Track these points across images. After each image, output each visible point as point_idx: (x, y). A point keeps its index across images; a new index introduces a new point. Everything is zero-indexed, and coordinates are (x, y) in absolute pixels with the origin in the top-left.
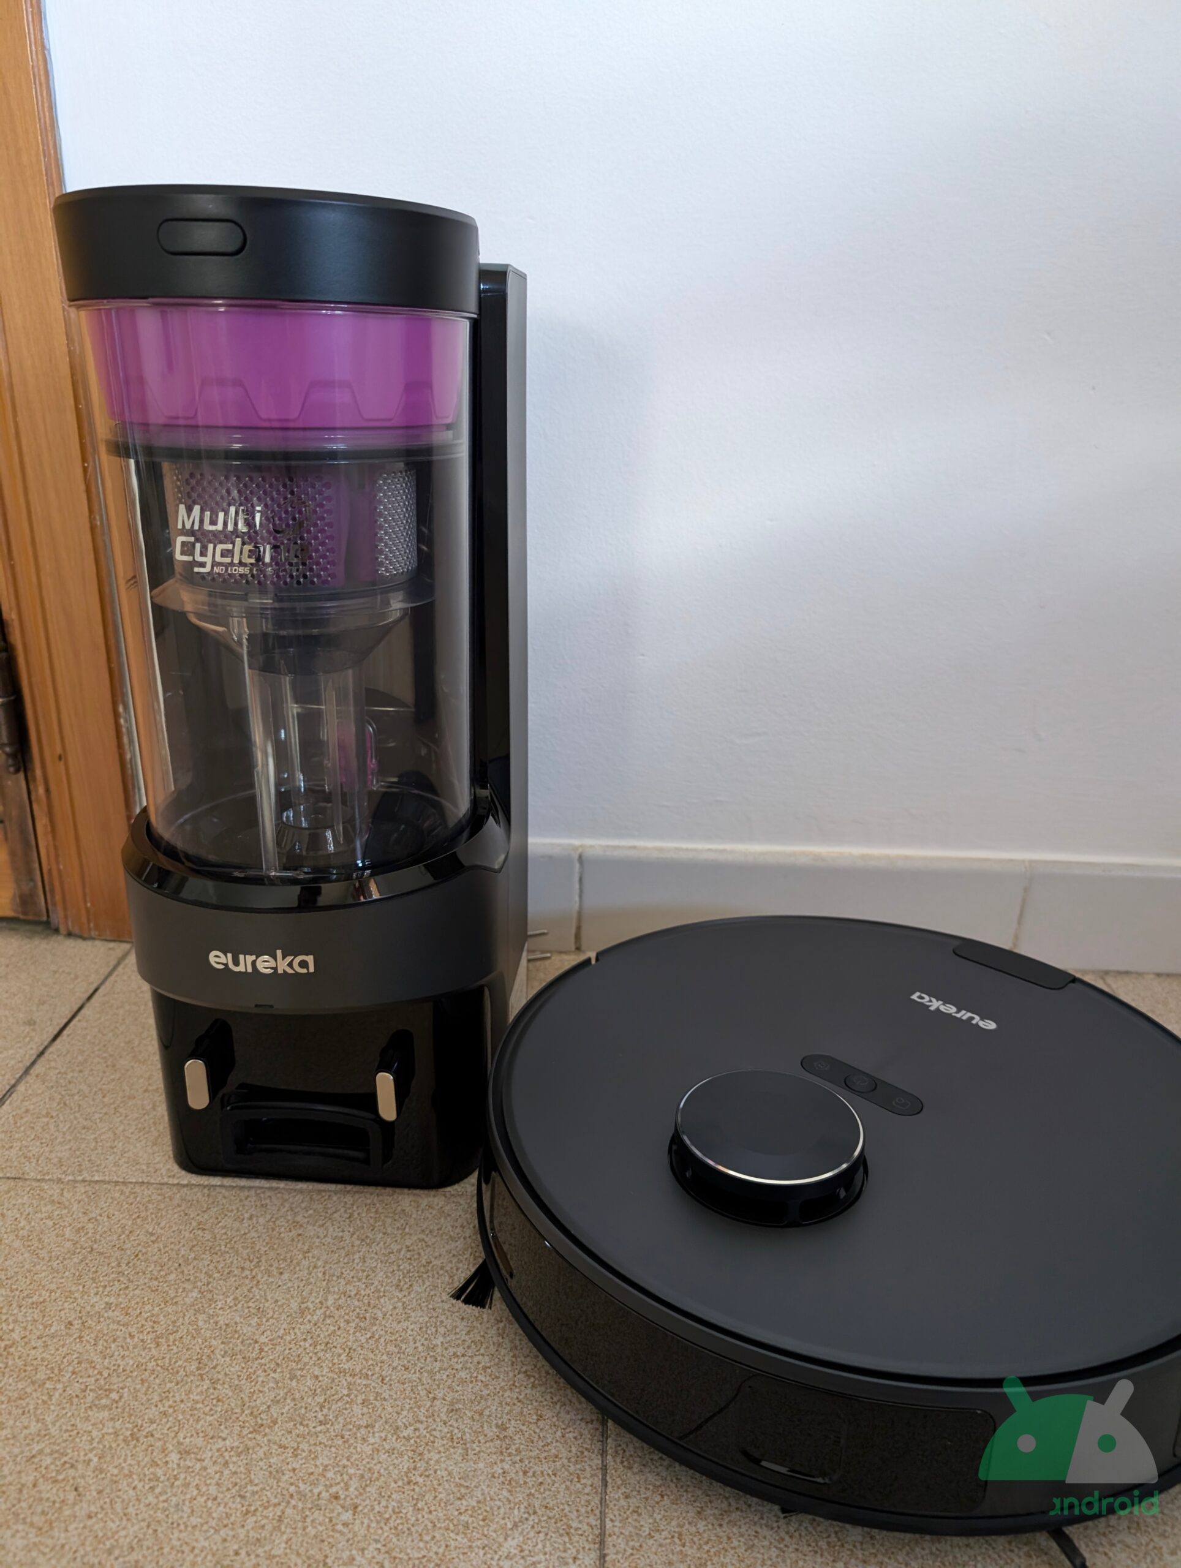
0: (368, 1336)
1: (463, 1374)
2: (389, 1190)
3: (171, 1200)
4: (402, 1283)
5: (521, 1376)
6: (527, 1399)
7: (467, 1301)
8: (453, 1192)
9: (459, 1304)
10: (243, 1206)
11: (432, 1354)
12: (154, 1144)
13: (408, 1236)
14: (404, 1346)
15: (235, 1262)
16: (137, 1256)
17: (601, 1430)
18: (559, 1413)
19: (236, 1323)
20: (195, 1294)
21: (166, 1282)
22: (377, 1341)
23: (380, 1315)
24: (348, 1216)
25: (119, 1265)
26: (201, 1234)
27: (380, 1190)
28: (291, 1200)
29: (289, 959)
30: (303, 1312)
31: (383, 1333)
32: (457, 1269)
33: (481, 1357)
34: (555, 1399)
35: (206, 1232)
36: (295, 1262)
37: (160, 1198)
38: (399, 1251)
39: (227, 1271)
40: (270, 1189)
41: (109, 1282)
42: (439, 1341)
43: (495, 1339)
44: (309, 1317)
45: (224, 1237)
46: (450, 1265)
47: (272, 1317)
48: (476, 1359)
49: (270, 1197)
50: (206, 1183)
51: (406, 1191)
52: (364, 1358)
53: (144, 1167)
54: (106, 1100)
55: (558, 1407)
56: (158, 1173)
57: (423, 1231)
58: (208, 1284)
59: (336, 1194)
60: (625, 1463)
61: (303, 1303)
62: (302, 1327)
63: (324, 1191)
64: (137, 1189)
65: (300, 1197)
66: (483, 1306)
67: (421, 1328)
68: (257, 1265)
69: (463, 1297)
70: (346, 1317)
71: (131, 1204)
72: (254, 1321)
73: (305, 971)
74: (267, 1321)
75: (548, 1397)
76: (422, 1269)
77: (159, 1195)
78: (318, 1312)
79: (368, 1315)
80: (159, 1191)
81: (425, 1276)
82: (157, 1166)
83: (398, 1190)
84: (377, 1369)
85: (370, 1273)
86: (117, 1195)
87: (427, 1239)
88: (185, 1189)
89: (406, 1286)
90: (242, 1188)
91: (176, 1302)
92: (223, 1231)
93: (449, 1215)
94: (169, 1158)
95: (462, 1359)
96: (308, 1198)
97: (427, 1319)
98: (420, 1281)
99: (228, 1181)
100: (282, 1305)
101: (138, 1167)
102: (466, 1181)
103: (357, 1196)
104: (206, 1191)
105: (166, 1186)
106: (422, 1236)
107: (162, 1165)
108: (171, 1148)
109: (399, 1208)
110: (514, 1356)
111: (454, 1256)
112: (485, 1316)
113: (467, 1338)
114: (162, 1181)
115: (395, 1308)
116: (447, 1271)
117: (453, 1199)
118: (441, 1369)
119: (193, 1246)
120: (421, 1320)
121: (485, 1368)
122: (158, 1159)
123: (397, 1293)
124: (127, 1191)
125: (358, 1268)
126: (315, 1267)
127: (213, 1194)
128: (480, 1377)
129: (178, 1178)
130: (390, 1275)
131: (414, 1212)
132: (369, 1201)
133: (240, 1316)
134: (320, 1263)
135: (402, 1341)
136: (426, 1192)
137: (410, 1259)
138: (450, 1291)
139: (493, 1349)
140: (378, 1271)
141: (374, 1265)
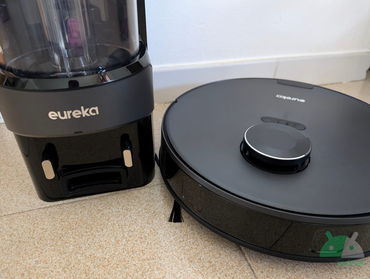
0: (146, 244)
1: (187, 248)
2: (127, 190)
3: (45, 214)
4: (149, 222)
5: (206, 242)
6: (213, 249)
7: (175, 221)
8: (150, 186)
9: (172, 223)
11: (172, 244)
12: (29, 194)
13: (142, 205)
14: (161, 244)
15: (82, 230)
16: (40, 239)
17: (241, 252)
18: (225, 251)
19: (93, 254)
20: (72, 247)
21: (57, 246)
22: (150, 244)
23: (147, 235)
25: (34, 244)
26: (64, 224)
27: (124, 191)
28: (93, 202)
29: (87, 110)
30: (118, 242)
31: (151, 241)
32: (166, 211)
33: (190, 240)
34: (222, 247)
35: (66, 222)
37: (40, 214)
38: (142, 210)
40: (83, 200)
41: (33, 252)
42: (172, 238)
43: (191, 232)
44: (121, 243)
45: (74, 222)
46: (162, 211)
47: (107, 247)
48: (188, 241)
49: (84, 203)
50: (57, 204)
51: (133, 189)
52: (149, 252)
55: (224, 249)
57: (147, 201)
58: (75, 242)
59: (109, 196)
60: (255, 261)
61: (116, 239)
62: (120, 248)
63: (104, 196)
64: (29, 213)
65: (96, 201)
66: (181, 222)
67: (164, 236)
68: (92, 229)
69: (173, 221)
70: (135, 239)
72: (100, 251)
73: (94, 114)
74: (105, 249)
75: (219, 247)
76: (154, 215)
77: (39, 213)
78: (124, 240)
79: (142, 236)
80: (39, 212)
81: (156, 217)
82: (34, 202)
83: (130, 189)
84: (156, 255)
85: (135, 221)
87: (150, 204)
88: (50, 208)
89: (151, 222)
90: (72, 202)
91: (65, 253)
93: (153, 194)
94: (38, 198)
95: (183, 242)
96: (99, 200)
97: (164, 232)
98: (155, 219)
99: (66, 201)
100: (109, 242)
101: (26, 205)
102: (152, 181)
104: (58, 207)
105: (41, 209)
107: (36, 201)
108: (37, 195)
110: (200, 236)
111: (162, 207)
112: (183, 225)
113: (181, 234)
114: (38, 208)
115: (151, 231)
116: (162, 213)
117: (151, 188)
118: (178, 248)
120: (162, 233)
121: (193, 243)
122: (33, 200)
123: (148, 225)
124: (25, 215)
125: (130, 220)
126: (114, 224)
127: (62, 207)
128: (193, 247)
129: (44, 205)
130: (143, 220)
131: (141, 196)
133: (94, 250)
134: (115, 222)
135: (159, 242)
136: (141, 188)
137: (147, 212)
138: (167, 220)
139: (192, 236)
140: (138, 219)
141: (135, 218)
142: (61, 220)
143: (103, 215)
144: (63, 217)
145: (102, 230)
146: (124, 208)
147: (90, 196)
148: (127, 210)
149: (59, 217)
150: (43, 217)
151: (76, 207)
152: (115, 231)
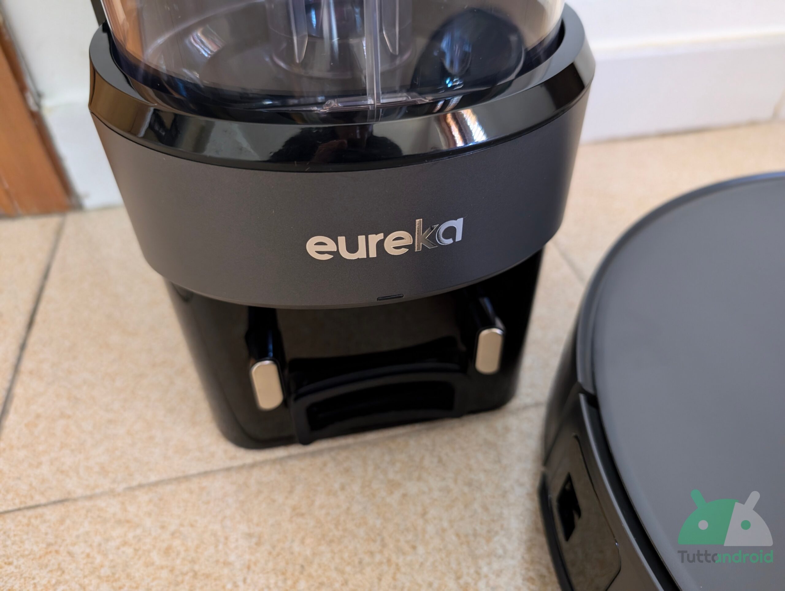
3: (247, 487)
10: (327, 475)
15: (358, 546)
24: (436, 460)
26: (303, 522)
28: (370, 455)
29: (432, 229)
35: (307, 517)
36: (419, 529)
37: (235, 488)
39: (357, 562)
40: (341, 448)
45: (329, 518)
49: (347, 458)
53: (198, 453)
54: (117, 384)
56: (215, 458)
59: (408, 438)
61: (459, 578)
65: (377, 451)
71: (208, 503)
73: (450, 241)
77: (232, 484)
80: (230, 480)
82: (210, 450)
83: (463, 419)
86: (186, 495)
88: (255, 470)
92: (324, 512)
94: (218, 437)
96: (386, 450)
101: (191, 455)
103: (432, 435)
104: (277, 467)
105: (232, 472)
107: (214, 447)
109: (481, 439)
114: (224, 466)
119: (303, 539)
122: (207, 442)
124: (195, 488)
125: (485, 518)
127: (287, 468)
129: (240, 458)
131: (497, 439)
132: (447, 439)
136: (492, 414)
142: (294, 508)
143: (407, 499)
144: (296, 499)
145: (414, 548)
146: (460, 478)
147: (357, 436)
148: (470, 485)
149: (286, 498)
150: (242, 497)
151: (327, 470)
152: (450, 553)
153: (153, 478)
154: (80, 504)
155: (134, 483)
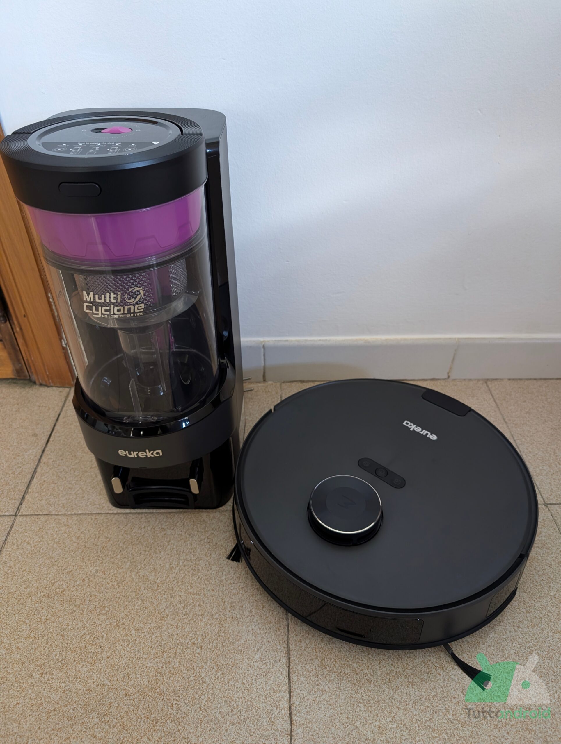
0: (197, 577)
1: (234, 591)
3: (112, 521)
4: (207, 553)
5: (256, 590)
6: (258, 600)
7: (233, 560)
8: (223, 510)
9: (230, 561)
10: (141, 522)
11: (222, 583)
12: (100, 494)
13: (207, 532)
14: (211, 581)
15: (142, 548)
16: (103, 548)
18: (270, 604)
19: (147, 575)
20: (129, 564)
21: (117, 559)
22: (201, 579)
23: (200, 568)
24: (182, 524)
25: (97, 553)
26: (127, 536)
27: (193, 511)
28: (159, 517)
29: (151, 452)
30: (171, 569)
31: (202, 576)
32: (228, 546)
33: (240, 584)
34: (269, 599)
36: (165, 546)
37: (107, 520)
38: (205, 539)
39: (139, 553)
40: (150, 513)
41: (95, 560)
42: (224, 578)
43: (245, 576)
44: (174, 571)
45: (136, 537)
46: (225, 544)
47: (160, 572)
48: (238, 584)
49: (150, 517)
50: (124, 512)
51: (204, 510)
52: (197, 587)
53: (98, 506)
54: (76, 473)
55: (270, 602)
56: (104, 508)
57: (213, 529)
58: (133, 558)
59: (176, 514)
60: (295, 623)
61: (171, 565)
62: (172, 575)
63: (171, 513)
64: (97, 517)
65: (162, 517)
66: (239, 561)
67: (217, 573)
68: (151, 549)
69: (231, 558)
70: (188, 570)
71: (96, 524)
72: (153, 574)
73: (158, 455)
74: (158, 573)
75: (266, 598)
76: (214, 547)
78: (177, 568)
79: (196, 569)
80: (106, 518)
81: (216, 550)
82: (103, 505)
83: (201, 510)
84: (202, 591)
85: (194, 550)
86: (90, 520)
87: (215, 533)
88: (116, 515)
89: (209, 555)
90: (139, 513)
91: (123, 568)
92: (135, 534)
93: (222, 521)
94: (107, 501)
95: (233, 585)
96: (165, 517)
97: (218, 569)
98: (214, 552)
99: (133, 511)
100: (163, 566)
101: (95, 506)
102: (227, 504)
103: (185, 514)
104: (125, 516)
105: (108, 515)
106: (212, 532)
107: (105, 504)
109: (202, 519)
110: (252, 582)
111: (226, 540)
112: (240, 566)
113: (234, 576)
114: (107, 512)
115: (206, 565)
116: (223, 547)
117: (223, 513)
118: (226, 589)
119: (125, 542)
120: (216, 569)
121: (242, 588)
122: (102, 502)
123: (205, 558)
124: (93, 518)
125: (190, 548)
126: (173, 548)
127: (128, 517)
128: (241, 592)
129: (112, 510)
130: (202, 550)
131: (208, 520)
132: (190, 517)
133: (148, 572)
134: (175, 547)
135: (210, 579)
136: (212, 510)
137: (209, 542)
138: (225, 556)
139: (244, 580)
140: (197, 548)
141: (195, 546)
142: (125, 531)
143: (165, 535)
144: (127, 528)
145: (160, 552)
146: (187, 532)
147: (157, 510)
148: (190, 535)
149: (124, 527)
150: (109, 524)
151: (142, 520)
152: (172, 556)
153: (80, 512)
154: (53, 517)
155: (73, 513)
